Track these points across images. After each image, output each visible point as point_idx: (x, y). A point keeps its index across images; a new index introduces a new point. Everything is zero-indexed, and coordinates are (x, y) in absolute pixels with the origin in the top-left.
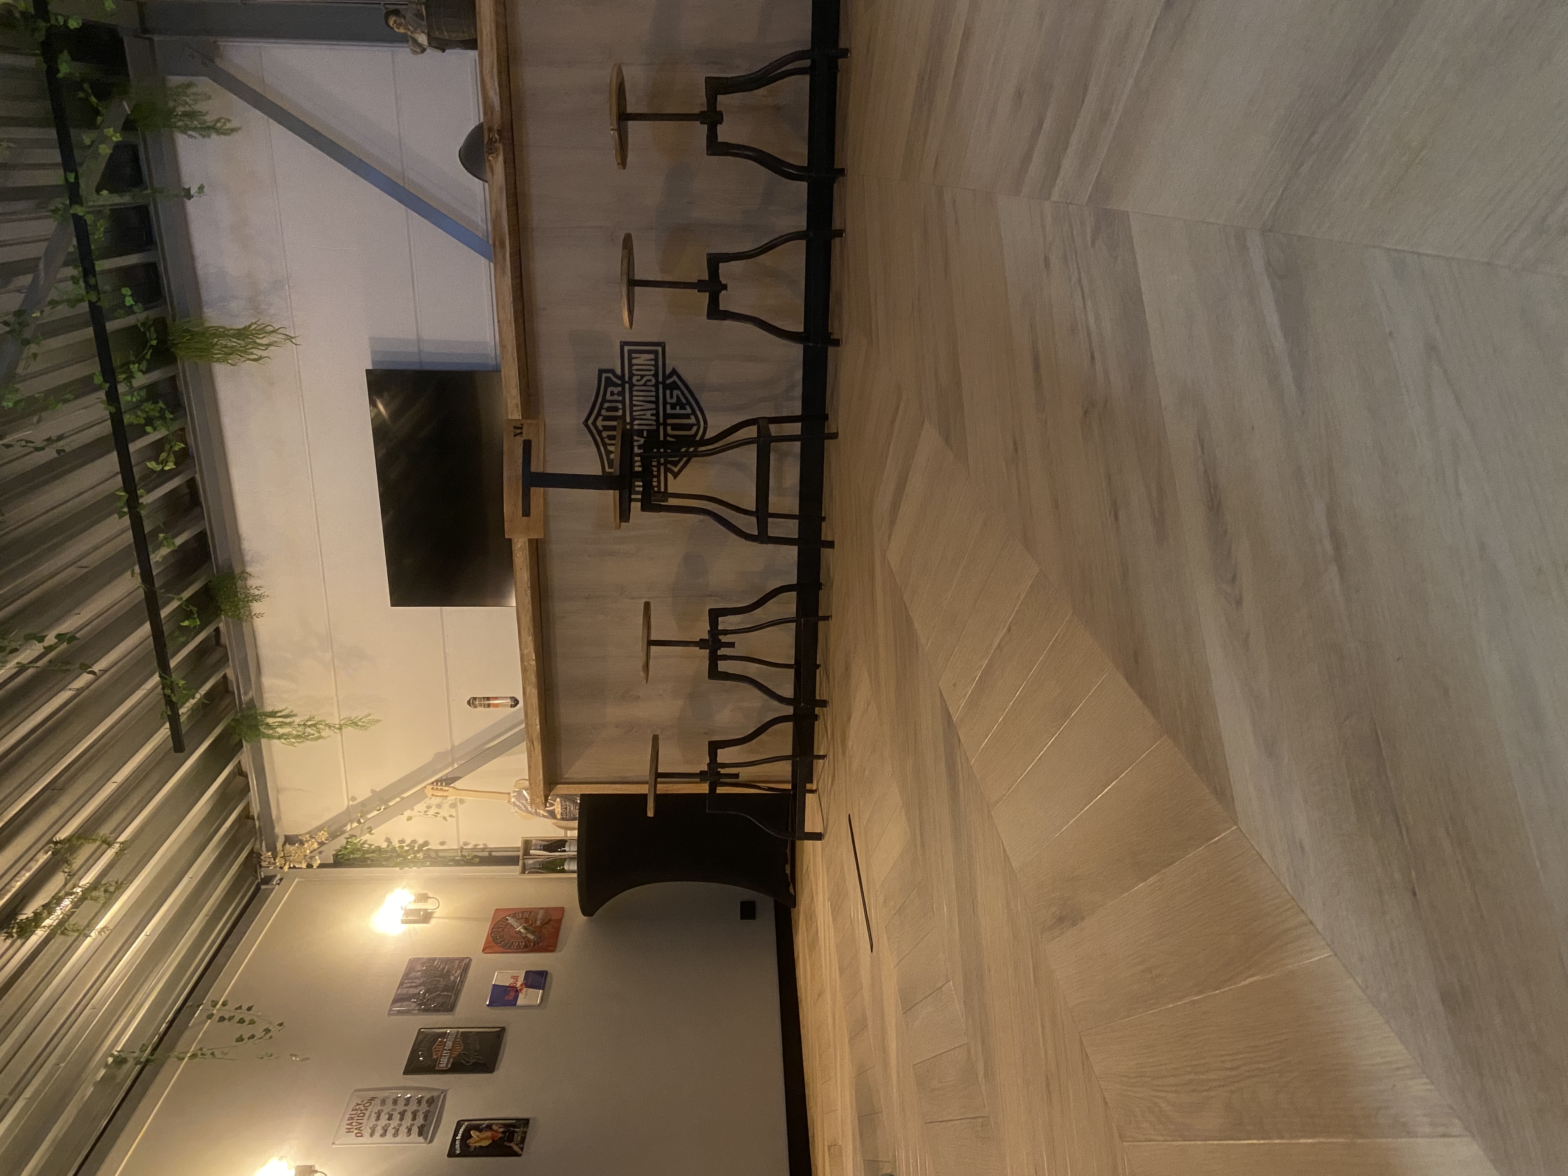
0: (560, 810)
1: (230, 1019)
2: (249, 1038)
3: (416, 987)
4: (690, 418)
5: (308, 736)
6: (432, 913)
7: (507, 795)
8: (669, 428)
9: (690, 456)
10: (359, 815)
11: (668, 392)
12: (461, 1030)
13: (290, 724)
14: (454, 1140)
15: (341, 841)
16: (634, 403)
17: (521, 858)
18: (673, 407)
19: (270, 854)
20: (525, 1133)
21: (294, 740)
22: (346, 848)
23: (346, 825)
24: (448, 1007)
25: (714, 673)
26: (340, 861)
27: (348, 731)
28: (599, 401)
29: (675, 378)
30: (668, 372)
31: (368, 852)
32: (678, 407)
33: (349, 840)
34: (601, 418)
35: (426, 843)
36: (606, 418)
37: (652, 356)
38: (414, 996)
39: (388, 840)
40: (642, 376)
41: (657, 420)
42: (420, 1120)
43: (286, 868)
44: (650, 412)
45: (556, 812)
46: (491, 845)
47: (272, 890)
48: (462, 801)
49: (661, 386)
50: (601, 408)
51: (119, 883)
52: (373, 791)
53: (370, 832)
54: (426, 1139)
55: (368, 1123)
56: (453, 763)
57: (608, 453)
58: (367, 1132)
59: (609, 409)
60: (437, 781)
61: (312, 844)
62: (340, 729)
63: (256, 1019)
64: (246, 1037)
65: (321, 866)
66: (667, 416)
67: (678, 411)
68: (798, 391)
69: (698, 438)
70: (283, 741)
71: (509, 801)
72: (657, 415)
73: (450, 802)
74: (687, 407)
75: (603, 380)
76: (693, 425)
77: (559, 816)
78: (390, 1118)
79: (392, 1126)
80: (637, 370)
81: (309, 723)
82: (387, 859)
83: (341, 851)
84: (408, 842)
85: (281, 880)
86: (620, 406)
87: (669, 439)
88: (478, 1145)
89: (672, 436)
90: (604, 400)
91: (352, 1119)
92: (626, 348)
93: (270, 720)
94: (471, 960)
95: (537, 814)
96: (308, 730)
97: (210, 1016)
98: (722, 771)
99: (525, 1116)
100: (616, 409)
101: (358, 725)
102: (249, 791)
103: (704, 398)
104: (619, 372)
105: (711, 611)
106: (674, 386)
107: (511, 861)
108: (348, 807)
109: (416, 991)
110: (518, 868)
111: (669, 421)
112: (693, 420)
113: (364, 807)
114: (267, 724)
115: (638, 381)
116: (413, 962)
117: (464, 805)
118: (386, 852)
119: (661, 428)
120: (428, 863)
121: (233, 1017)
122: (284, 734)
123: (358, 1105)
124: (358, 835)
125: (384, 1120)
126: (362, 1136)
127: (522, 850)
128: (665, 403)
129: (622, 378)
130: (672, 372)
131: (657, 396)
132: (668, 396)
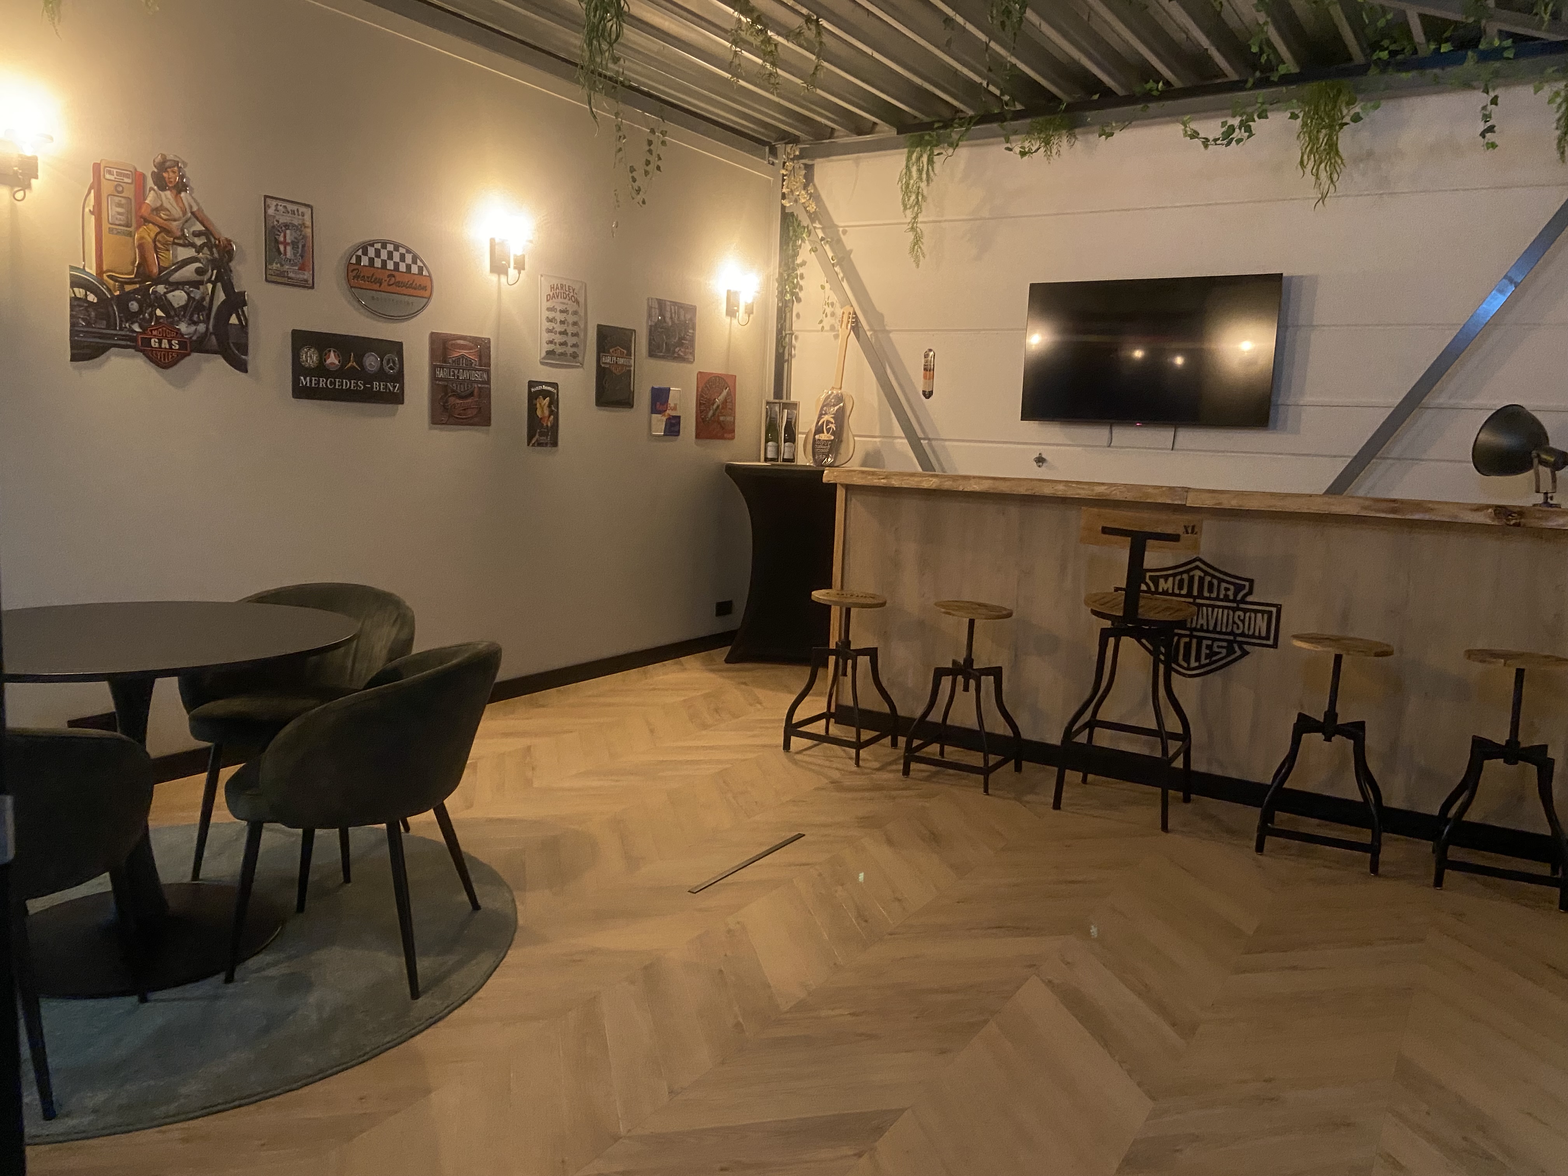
0: (823, 438)
1: (650, 151)
2: (633, 177)
3: (671, 318)
4: (1196, 661)
5: (907, 195)
6: (735, 317)
7: (839, 387)
8: (1187, 640)
9: (1155, 653)
10: (829, 240)
11: (1225, 644)
12: (632, 369)
13: (921, 179)
14: (542, 383)
15: (805, 221)
16: (1216, 610)
17: (781, 401)
18: (1208, 647)
19: (797, 153)
20: (546, 444)
21: (904, 182)
22: (799, 225)
23: (820, 223)
24: (653, 353)
26: (787, 219)
27: (911, 236)
28: (1221, 576)
29: (1239, 653)
30: (1247, 647)
31: (794, 245)
32: (1208, 652)
33: (806, 230)
34: (1202, 575)
35: (799, 300)
36: (1201, 580)
37: (1264, 634)
38: (664, 317)
39: (803, 263)
40: (1243, 621)
41: (1195, 629)
42: (559, 350)
43: (784, 172)
44: (1205, 624)
45: (821, 435)
46: (794, 362)
47: (763, 158)
48: (836, 337)
49: (1232, 638)
50: (1213, 576)
51: (777, 86)
52: (851, 251)
53: (812, 250)
54: (544, 358)
55: (558, 304)
56: (871, 329)
57: (1166, 578)
58: (550, 304)
59: (1211, 584)
60: (856, 317)
61: (804, 198)
62: (913, 229)
63: (649, 176)
64: (634, 174)
65: (783, 207)
66: (1200, 640)
67: (1204, 651)
68: (1217, 771)
69: (1174, 666)
70: (904, 171)
71: (833, 388)
72: (1201, 630)
73: (836, 325)
74: (1208, 661)
75: (1243, 583)
76: (1189, 664)
77: (817, 437)
78: (562, 322)
79: (555, 326)
80: (1250, 618)
81: (920, 198)
82: (787, 264)
83: (796, 220)
84: (801, 282)
85: (773, 164)
86: (1214, 595)
87: (1176, 639)
88: (538, 405)
89: (1178, 642)
90: (1221, 581)
91: (562, 288)
92: (1274, 610)
93: (925, 159)
94: (692, 363)
95: (820, 418)
96: (913, 197)
97: (653, 131)
98: (850, 662)
99: (560, 443)
100: (1210, 591)
101: (914, 245)
102: (859, 135)
103: (1216, 679)
104: (1250, 599)
105: (1000, 669)
106: (1230, 651)
107: (779, 391)
108: (837, 226)
109: (668, 320)
110: (771, 399)
111: (1194, 641)
112: (1193, 664)
113: (836, 242)
114: (921, 156)
115: (1239, 617)
116: (693, 309)
117: (833, 339)
118: (793, 262)
119: (1188, 633)
120: (780, 305)
121: (652, 154)
122: (910, 173)
123: (574, 290)
124: (810, 238)
125: (559, 317)
126: (548, 300)
127: (788, 401)
128: (1214, 640)
129: (1243, 601)
130: (1244, 649)
131: (1220, 633)
132: (1221, 644)
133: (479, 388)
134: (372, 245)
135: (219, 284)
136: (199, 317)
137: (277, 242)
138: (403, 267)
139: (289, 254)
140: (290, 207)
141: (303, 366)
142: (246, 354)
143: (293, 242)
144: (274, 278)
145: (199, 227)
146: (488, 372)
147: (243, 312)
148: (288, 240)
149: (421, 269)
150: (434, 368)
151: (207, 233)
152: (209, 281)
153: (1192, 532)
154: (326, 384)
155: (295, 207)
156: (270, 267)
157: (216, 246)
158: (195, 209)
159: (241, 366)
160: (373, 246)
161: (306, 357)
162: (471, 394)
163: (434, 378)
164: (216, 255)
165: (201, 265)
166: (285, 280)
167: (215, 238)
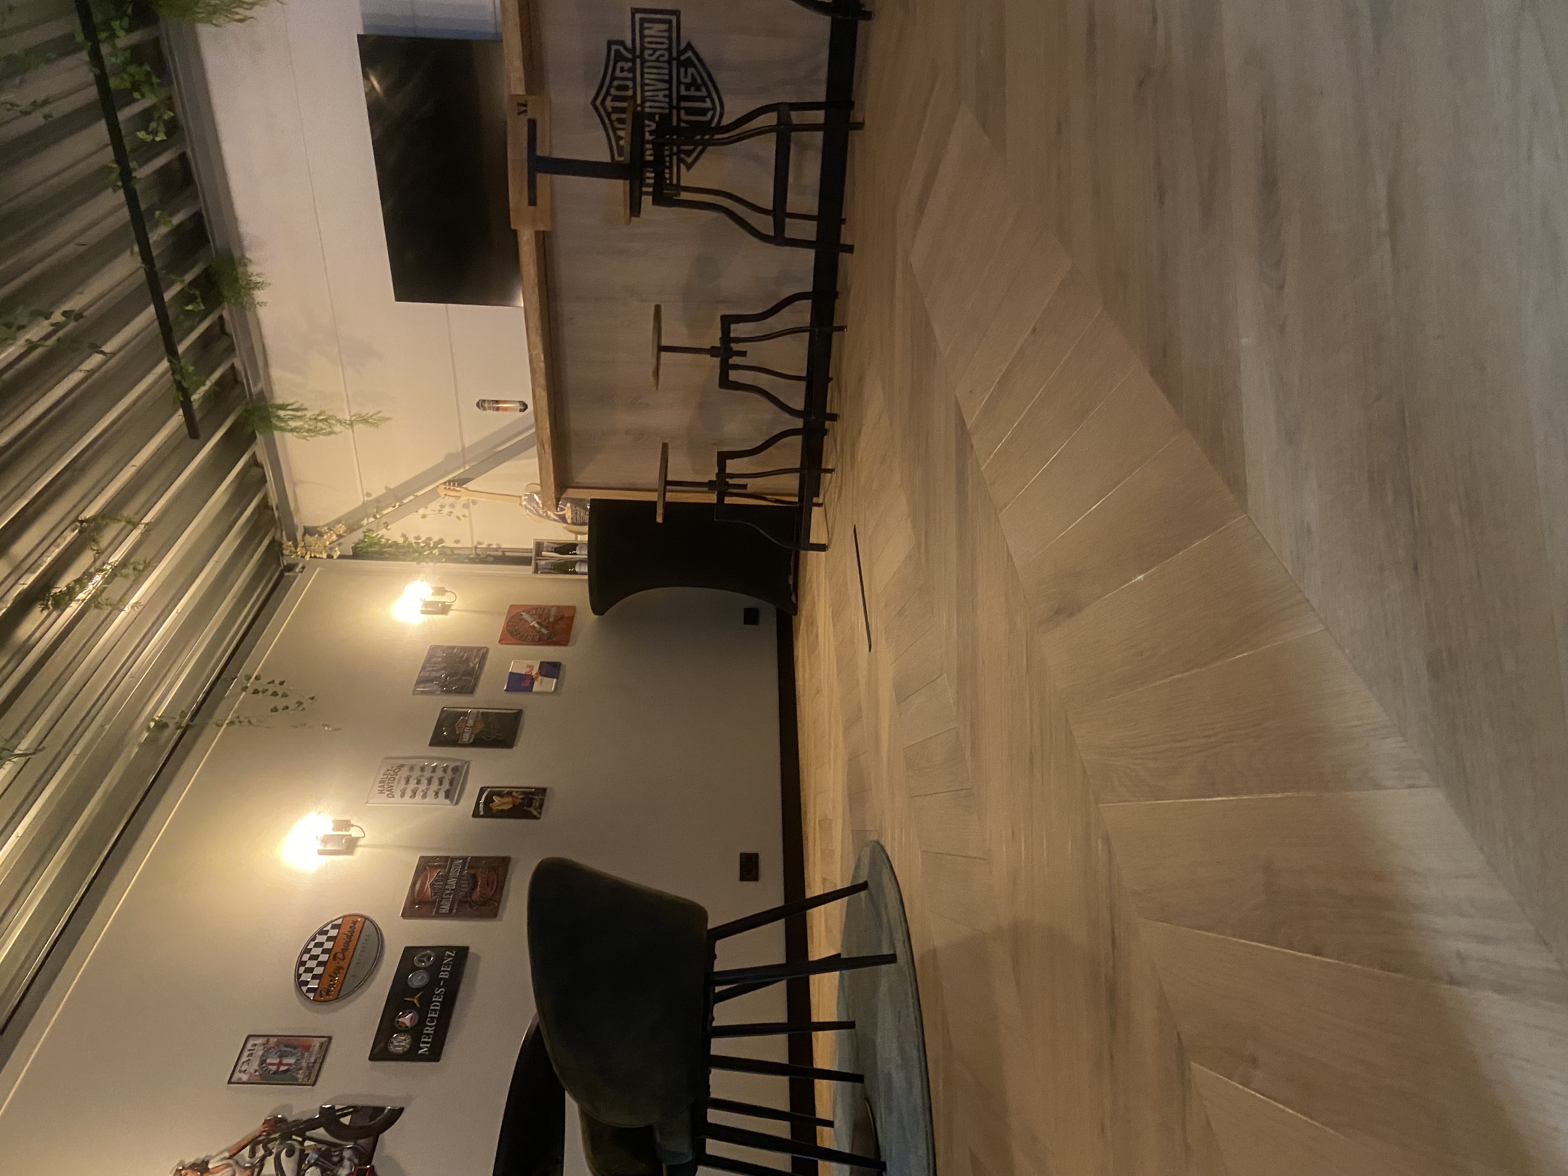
0: (570, 514)
1: (265, 691)
2: (283, 709)
3: (437, 671)
4: (705, 102)
5: (319, 431)
6: (450, 606)
7: (518, 498)
8: (683, 112)
9: (705, 145)
10: (375, 510)
11: (682, 70)
12: (481, 711)
13: (300, 418)
14: (478, 804)
15: (358, 535)
16: (647, 81)
17: (533, 558)
18: (688, 88)
20: (543, 800)
21: (306, 434)
22: (364, 541)
23: (362, 520)
24: (468, 689)
25: (725, 383)
26: (358, 553)
27: (358, 426)
28: (608, 77)
29: (690, 54)
30: (683, 46)
31: (384, 546)
32: (693, 88)
33: (367, 534)
34: (609, 98)
35: (441, 541)
36: (615, 99)
37: (664, 27)
38: (435, 679)
39: (404, 536)
40: (655, 50)
41: (670, 103)
42: (446, 786)
43: (308, 557)
44: (663, 93)
45: (567, 517)
46: (504, 546)
47: (295, 578)
48: (474, 502)
49: (675, 63)
50: (610, 86)
51: (147, 562)
52: (387, 488)
53: (386, 527)
54: (452, 801)
55: (399, 786)
56: (464, 465)
57: (618, 138)
58: (398, 794)
59: (619, 88)
60: (449, 482)
61: (331, 536)
62: (351, 424)
63: (288, 693)
64: (280, 708)
65: (340, 557)
66: (681, 98)
67: (692, 92)
68: (823, 73)
69: (714, 124)
70: (295, 434)
71: (521, 504)
72: (670, 96)
73: (462, 503)
74: (703, 89)
75: (613, 53)
76: (708, 110)
77: (569, 521)
78: (418, 782)
79: (421, 789)
80: (650, 43)
81: (321, 418)
82: (404, 554)
83: (359, 544)
84: (424, 539)
85: (303, 568)
86: (630, 84)
87: (683, 125)
88: (500, 808)
89: (686, 122)
90: (613, 78)
91: (384, 782)
92: (638, 16)
93: (281, 413)
94: (488, 649)
95: (548, 517)
96: (320, 424)
97: (245, 689)
98: (731, 481)
99: (542, 786)
101: (368, 422)
102: (266, 481)
103: (720, 78)
104: (629, 43)
105: (723, 317)
106: (688, 63)
107: (522, 560)
108: (364, 503)
109: (438, 675)
110: (531, 568)
111: (683, 104)
112: (708, 104)
113: (379, 504)
114: (279, 417)
115: (650, 55)
116: (434, 649)
117: (476, 505)
118: (403, 547)
119: (675, 112)
120: (444, 560)
121: (267, 690)
122: (296, 428)
123: (388, 770)
124: (375, 529)
125: (412, 785)
126: (393, 797)
127: (534, 551)
128: (679, 83)
129: (632, 50)
130: (686, 47)
131: (670, 74)
132: (682, 75)
133: (469, 867)
134: (300, 976)
135: (308, 1134)
136: (337, 1156)
137: (276, 1073)
138: (329, 945)
139: (291, 1061)
140: (244, 1058)
141: (408, 1051)
142: (383, 1109)
143: (280, 1057)
144: (313, 1077)
145: (246, 1151)
146: (453, 859)
147: (339, 1110)
148: (277, 1061)
149: (334, 927)
150: (439, 916)
151: (253, 1143)
152: (302, 1143)
153: (525, 105)
154: (431, 1027)
155: (246, 1053)
156: (300, 1080)
157: (269, 1134)
158: (227, 1154)
159: (397, 1113)
160: (301, 974)
161: (399, 1046)
162: (474, 877)
163: (449, 915)
164: (277, 1135)
165: (285, 1150)
166: (317, 1066)
167: (260, 1136)
